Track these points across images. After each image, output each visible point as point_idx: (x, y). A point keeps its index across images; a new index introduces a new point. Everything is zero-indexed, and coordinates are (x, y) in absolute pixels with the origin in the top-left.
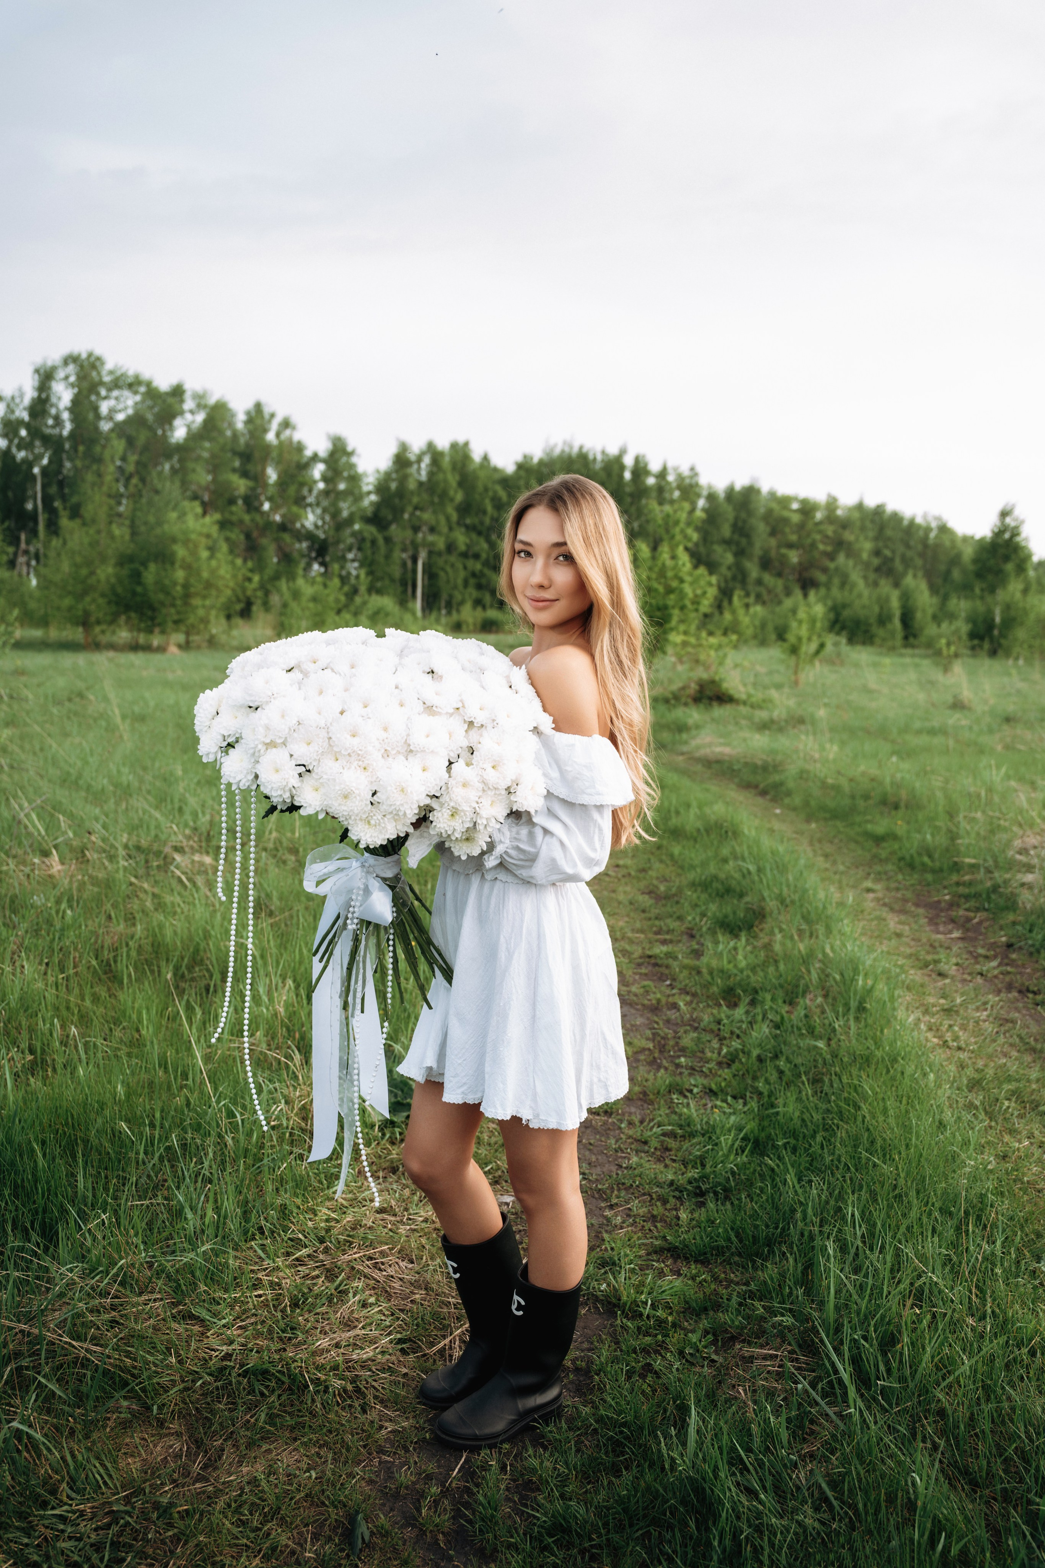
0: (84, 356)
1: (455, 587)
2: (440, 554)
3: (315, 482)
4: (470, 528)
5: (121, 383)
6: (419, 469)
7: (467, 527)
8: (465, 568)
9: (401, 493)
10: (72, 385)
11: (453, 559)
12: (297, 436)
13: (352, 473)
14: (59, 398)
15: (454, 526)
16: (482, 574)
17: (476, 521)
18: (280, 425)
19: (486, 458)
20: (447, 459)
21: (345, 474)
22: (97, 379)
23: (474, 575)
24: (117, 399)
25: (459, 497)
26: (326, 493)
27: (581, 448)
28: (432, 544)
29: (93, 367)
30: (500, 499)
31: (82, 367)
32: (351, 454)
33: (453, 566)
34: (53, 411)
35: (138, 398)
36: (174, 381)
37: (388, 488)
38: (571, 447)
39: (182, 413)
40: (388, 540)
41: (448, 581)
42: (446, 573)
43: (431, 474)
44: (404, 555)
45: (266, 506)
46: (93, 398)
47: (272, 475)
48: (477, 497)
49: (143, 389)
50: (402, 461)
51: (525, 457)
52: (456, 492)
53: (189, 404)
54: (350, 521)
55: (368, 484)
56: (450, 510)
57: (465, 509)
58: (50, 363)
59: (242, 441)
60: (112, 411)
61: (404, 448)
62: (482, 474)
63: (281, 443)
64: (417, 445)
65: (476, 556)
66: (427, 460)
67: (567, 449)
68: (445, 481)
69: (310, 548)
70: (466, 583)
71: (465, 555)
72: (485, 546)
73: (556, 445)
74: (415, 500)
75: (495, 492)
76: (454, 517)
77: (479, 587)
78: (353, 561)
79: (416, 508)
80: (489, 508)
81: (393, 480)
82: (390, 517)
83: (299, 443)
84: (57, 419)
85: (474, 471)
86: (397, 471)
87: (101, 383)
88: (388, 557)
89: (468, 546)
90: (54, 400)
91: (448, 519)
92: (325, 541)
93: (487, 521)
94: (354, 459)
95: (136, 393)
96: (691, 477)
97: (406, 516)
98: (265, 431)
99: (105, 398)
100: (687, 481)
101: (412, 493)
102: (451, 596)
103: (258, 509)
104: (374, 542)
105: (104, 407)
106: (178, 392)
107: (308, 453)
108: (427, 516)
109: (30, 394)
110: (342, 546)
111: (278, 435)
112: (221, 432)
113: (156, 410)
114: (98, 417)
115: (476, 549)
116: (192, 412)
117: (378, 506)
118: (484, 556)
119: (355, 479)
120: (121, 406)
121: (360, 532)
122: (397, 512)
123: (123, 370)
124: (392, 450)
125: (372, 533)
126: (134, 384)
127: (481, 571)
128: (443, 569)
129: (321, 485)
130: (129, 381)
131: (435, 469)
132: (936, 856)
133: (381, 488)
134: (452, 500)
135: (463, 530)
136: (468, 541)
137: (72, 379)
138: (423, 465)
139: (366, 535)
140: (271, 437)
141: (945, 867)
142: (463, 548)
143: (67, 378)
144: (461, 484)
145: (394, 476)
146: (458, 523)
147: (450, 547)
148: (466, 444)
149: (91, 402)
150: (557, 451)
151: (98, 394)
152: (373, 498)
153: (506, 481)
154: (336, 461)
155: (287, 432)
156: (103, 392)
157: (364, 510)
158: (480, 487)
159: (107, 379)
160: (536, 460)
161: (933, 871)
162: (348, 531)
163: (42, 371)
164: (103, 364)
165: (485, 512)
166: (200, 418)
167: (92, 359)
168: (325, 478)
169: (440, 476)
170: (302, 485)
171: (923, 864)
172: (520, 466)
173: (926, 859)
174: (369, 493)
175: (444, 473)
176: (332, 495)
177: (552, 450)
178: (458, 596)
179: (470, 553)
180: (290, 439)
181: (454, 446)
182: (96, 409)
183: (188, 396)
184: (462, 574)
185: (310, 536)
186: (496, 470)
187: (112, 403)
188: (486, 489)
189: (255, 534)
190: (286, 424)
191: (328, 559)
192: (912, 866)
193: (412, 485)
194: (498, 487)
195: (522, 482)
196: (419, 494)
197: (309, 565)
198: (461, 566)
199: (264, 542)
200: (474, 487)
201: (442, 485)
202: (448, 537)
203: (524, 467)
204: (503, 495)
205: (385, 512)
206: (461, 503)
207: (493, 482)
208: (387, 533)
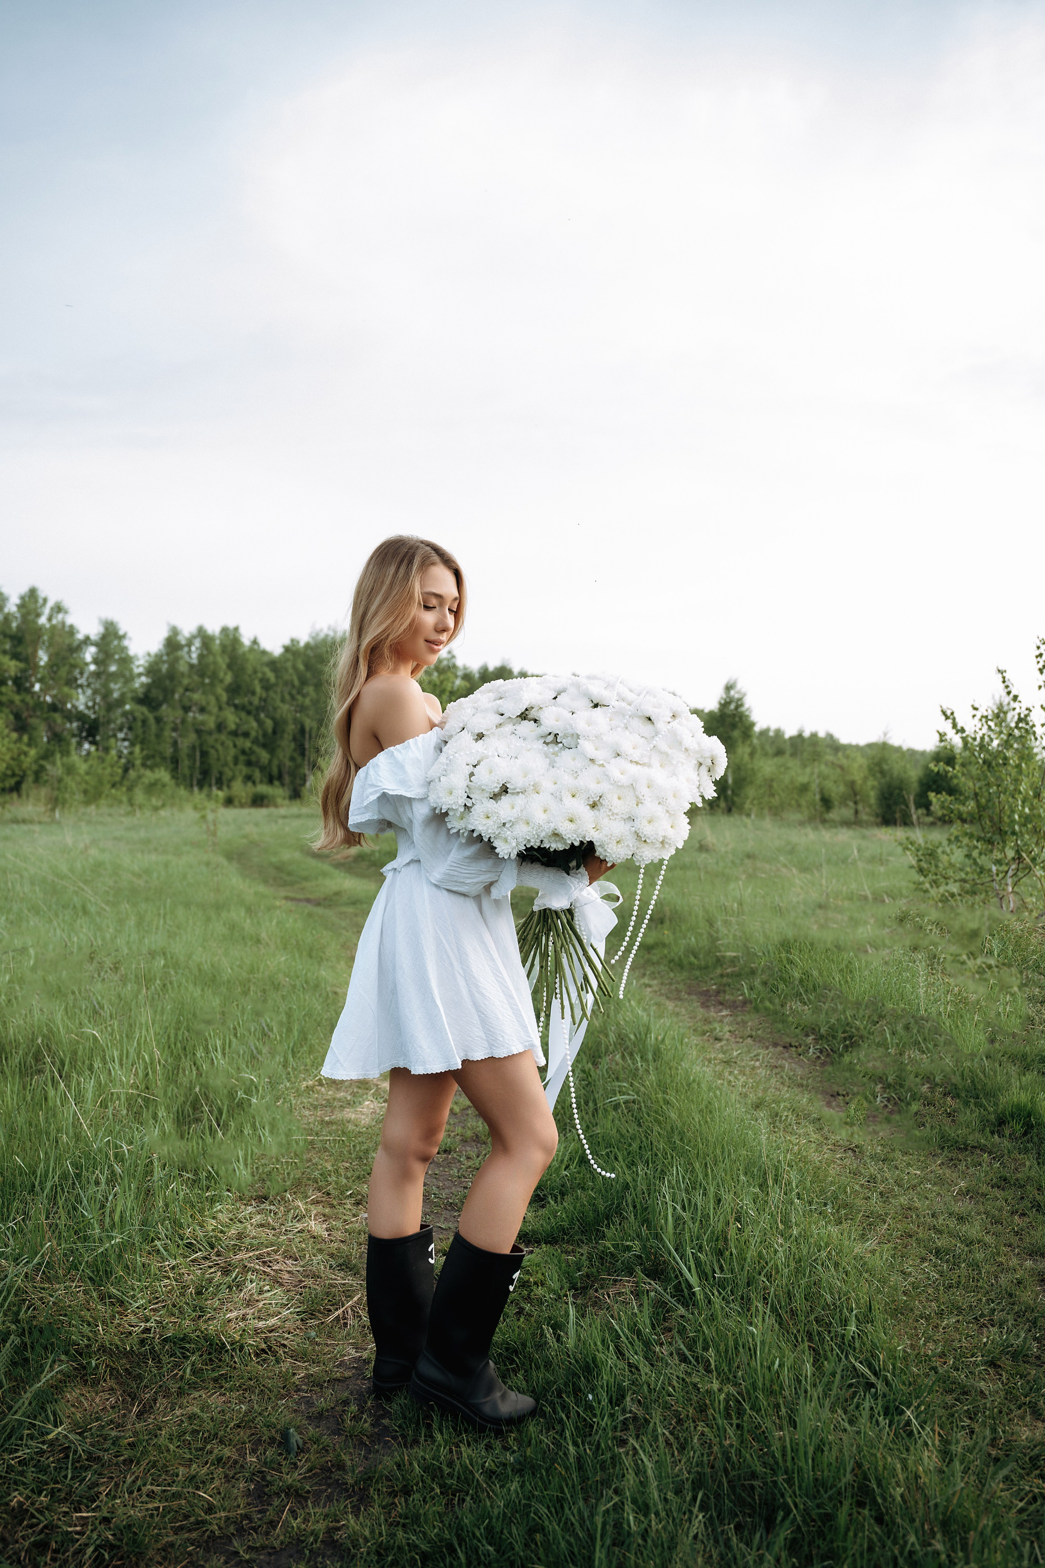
1: (226, 764)
2: (210, 733)
3: (87, 664)
4: (241, 708)
6: (189, 652)
7: (236, 707)
8: (235, 746)
9: (172, 675)
11: (223, 737)
12: (70, 620)
13: (123, 655)
15: (224, 706)
16: (252, 752)
17: (246, 701)
18: (52, 609)
19: (255, 642)
20: (218, 642)
21: (117, 657)
23: (243, 752)
25: (229, 678)
26: (97, 675)
28: (202, 723)
30: (268, 680)
32: (124, 637)
33: (223, 744)
37: (160, 670)
40: (158, 720)
41: (218, 759)
42: (217, 750)
43: (201, 657)
44: (175, 734)
45: (37, 687)
47: (43, 657)
48: (247, 678)
50: (172, 644)
51: (292, 640)
52: (225, 674)
54: (120, 702)
55: (138, 667)
56: (220, 690)
57: (234, 690)
59: (14, 625)
61: (175, 632)
62: (251, 657)
63: (53, 627)
64: (187, 629)
65: (246, 735)
66: (197, 643)
67: (331, 634)
68: (215, 663)
69: (81, 728)
70: (236, 761)
71: (234, 734)
72: (255, 724)
73: (321, 630)
74: (186, 681)
75: (264, 673)
76: (224, 697)
77: (249, 763)
78: (124, 740)
79: (187, 689)
80: (258, 689)
81: (164, 662)
82: (161, 698)
83: (71, 626)
85: (244, 654)
86: (168, 654)
88: (158, 736)
89: (238, 725)
91: (218, 699)
92: (96, 720)
93: (256, 701)
94: (126, 643)
96: (448, 660)
97: (177, 696)
98: (38, 615)
100: (445, 663)
101: (183, 675)
102: (221, 773)
103: (29, 691)
104: (144, 722)
107: (80, 636)
108: (196, 696)
110: (112, 726)
111: (50, 619)
115: (245, 728)
117: (148, 687)
118: (253, 734)
119: (126, 661)
121: (131, 712)
122: (168, 693)
124: (163, 634)
125: (143, 714)
127: (250, 749)
128: (213, 747)
129: (92, 667)
131: (205, 652)
132: (701, 956)
133: (152, 670)
134: (221, 681)
135: (232, 709)
136: (237, 720)
138: (193, 648)
139: (137, 714)
140: (43, 620)
141: (710, 964)
142: (232, 727)
144: (230, 667)
145: (165, 658)
146: (228, 704)
147: (220, 726)
148: (236, 629)
150: (322, 635)
152: (144, 679)
153: (274, 664)
154: (108, 644)
155: (60, 616)
157: (134, 691)
158: (249, 669)
160: (302, 644)
161: (700, 968)
162: (119, 711)
165: (253, 693)
168: (96, 661)
169: (211, 659)
170: (73, 666)
171: (691, 964)
172: (287, 649)
173: (692, 959)
174: (140, 675)
175: (214, 655)
176: (104, 677)
177: (317, 635)
178: (228, 773)
179: (240, 732)
180: (63, 624)
181: (225, 630)
184: (232, 752)
185: (80, 717)
186: (264, 653)
188: (255, 672)
189: (25, 715)
190: (58, 608)
191: (98, 738)
192: (681, 966)
193: (183, 667)
194: (267, 670)
195: (289, 665)
196: (190, 676)
197: (80, 745)
198: (231, 744)
199: (34, 721)
200: (243, 669)
201: (212, 667)
202: (218, 717)
203: (291, 650)
204: (271, 676)
205: (156, 693)
206: (230, 685)
207: (263, 664)
208: (158, 714)
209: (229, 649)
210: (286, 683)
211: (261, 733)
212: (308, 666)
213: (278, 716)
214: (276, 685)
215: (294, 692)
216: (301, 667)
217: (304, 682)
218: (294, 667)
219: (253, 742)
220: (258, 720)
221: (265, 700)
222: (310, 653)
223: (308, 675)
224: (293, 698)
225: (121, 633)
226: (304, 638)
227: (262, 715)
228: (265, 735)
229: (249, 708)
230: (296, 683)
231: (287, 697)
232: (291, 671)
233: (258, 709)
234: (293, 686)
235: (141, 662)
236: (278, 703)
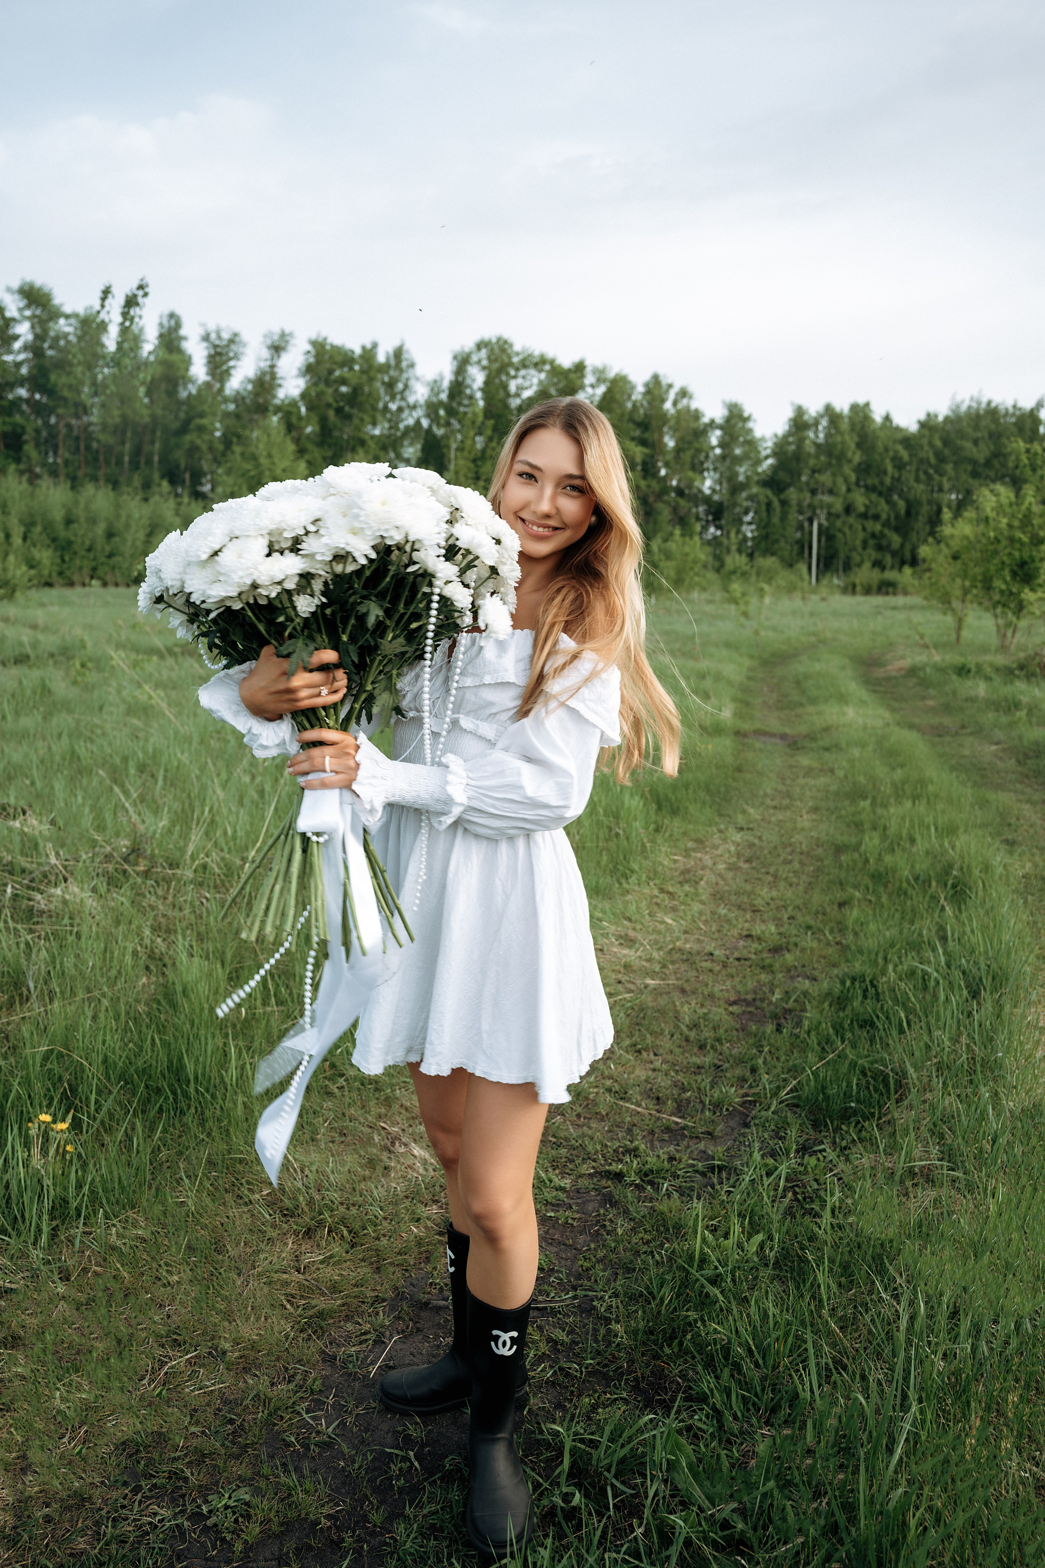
0: (494, 340)
1: (852, 549)
2: (838, 516)
3: (713, 448)
4: (870, 489)
5: (527, 363)
6: (816, 431)
7: (866, 487)
8: (863, 529)
9: (798, 456)
10: (484, 368)
11: (850, 520)
12: (694, 405)
13: (749, 438)
14: (474, 380)
15: (853, 487)
16: (882, 536)
17: (876, 481)
18: (677, 394)
19: (887, 418)
20: (846, 420)
21: (741, 439)
22: (506, 360)
23: (873, 536)
24: (524, 377)
25: (857, 458)
26: (723, 457)
27: (989, 403)
28: (830, 506)
29: (503, 350)
30: (901, 459)
31: (492, 350)
32: (748, 419)
33: (850, 527)
34: (468, 391)
35: (543, 376)
36: (576, 359)
37: (784, 452)
38: (979, 403)
39: (582, 387)
40: (784, 503)
41: (845, 543)
42: (844, 534)
43: (828, 436)
44: (801, 518)
45: (663, 472)
46: (504, 378)
47: (670, 443)
48: (877, 457)
49: (547, 367)
50: (797, 424)
51: (929, 415)
52: (854, 453)
53: (589, 379)
54: (745, 485)
55: (766, 449)
56: (847, 470)
57: (864, 469)
58: (467, 350)
59: (642, 411)
60: (520, 388)
61: (800, 411)
62: (882, 434)
63: (679, 412)
64: (813, 408)
66: (824, 421)
67: (974, 405)
68: (843, 442)
69: (708, 513)
70: (864, 545)
71: (864, 516)
72: (885, 506)
74: (812, 462)
75: (896, 452)
76: (853, 477)
77: (878, 548)
78: (750, 523)
79: (814, 471)
80: (890, 468)
81: (789, 443)
82: (786, 480)
83: (696, 411)
84: (471, 397)
85: (874, 431)
86: (793, 434)
87: (511, 364)
88: (782, 519)
89: (867, 507)
90: (468, 381)
92: (720, 504)
93: (888, 481)
94: (750, 425)
95: (540, 371)
97: (804, 478)
98: (663, 402)
99: (515, 377)
101: (809, 455)
102: (847, 558)
103: (655, 476)
104: (769, 505)
105: (513, 386)
106: (580, 368)
107: (706, 420)
108: (825, 478)
109: (448, 377)
110: (738, 510)
111: (675, 403)
112: (622, 405)
113: (561, 385)
114: (508, 395)
115: (874, 510)
116: (593, 386)
117: (775, 469)
118: (884, 516)
119: (752, 444)
120: (527, 384)
121: (756, 495)
122: (794, 475)
123: (530, 352)
124: (788, 414)
125: (767, 497)
126: (540, 363)
127: (880, 532)
128: (840, 532)
129: (718, 451)
130: (535, 360)
131: (832, 431)
133: (780, 449)
134: (850, 461)
135: (863, 490)
136: (867, 502)
137: (485, 363)
138: (820, 427)
139: (762, 498)
140: (668, 405)
142: (862, 509)
143: (479, 362)
144: (858, 445)
145: (790, 439)
146: (857, 484)
147: (848, 509)
148: (867, 405)
149: (501, 381)
150: (963, 408)
151: (508, 374)
152: (770, 461)
153: (907, 441)
154: (733, 426)
155: (685, 401)
156: (512, 373)
157: (758, 474)
158: (879, 447)
159: (515, 360)
160: (941, 418)
162: (744, 495)
163: (459, 358)
164: (511, 346)
165: (885, 472)
166: (601, 390)
167: (501, 343)
168: (722, 445)
169: (837, 437)
170: (699, 451)
172: (923, 425)
174: (767, 457)
175: (841, 434)
176: (728, 461)
177: (958, 407)
178: (855, 558)
179: (870, 514)
180: (687, 408)
181: (853, 407)
182: (505, 387)
183: (588, 370)
184: (860, 535)
185: (707, 500)
186: (898, 429)
187: (520, 381)
188: (887, 449)
189: (651, 499)
190: (683, 393)
191: (723, 522)
193: (809, 448)
194: (900, 448)
195: (925, 441)
196: (817, 457)
197: (705, 528)
198: (860, 527)
199: (659, 506)
200: (873, 448)
201: (839, 447)
202: (845, 499)
203: (927, 425)
204: (904, 454)
205: (782, 475)
206: (860, 464)
207: (895, 442)
208: (782, 497)
209: (858, 427)
210: (921, 461)
211: (892, 515)
212: (946, 442)
213: (911, 497)
214: (910, 463)
215: (931, 471)
216: (938, 443)
217: (941, 459)
218: (931, 444)
219: (883, 525)
220: (888, 502)
221: (898, 480)
222: (949, 427)
223: (947, 452)
224: (929, 477)
225: (746, 415)
226: (942, 411)
227: (895, 497)
228: (897, 517)
229: (880, 488)
230: (933, 460)
231: (922, 476)
232: (926, 448)
233: (891, 489)
234: (930, 465)
235: (770, 444)
236: (912, 482)
